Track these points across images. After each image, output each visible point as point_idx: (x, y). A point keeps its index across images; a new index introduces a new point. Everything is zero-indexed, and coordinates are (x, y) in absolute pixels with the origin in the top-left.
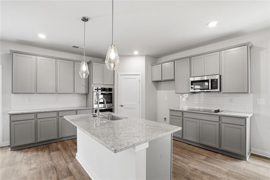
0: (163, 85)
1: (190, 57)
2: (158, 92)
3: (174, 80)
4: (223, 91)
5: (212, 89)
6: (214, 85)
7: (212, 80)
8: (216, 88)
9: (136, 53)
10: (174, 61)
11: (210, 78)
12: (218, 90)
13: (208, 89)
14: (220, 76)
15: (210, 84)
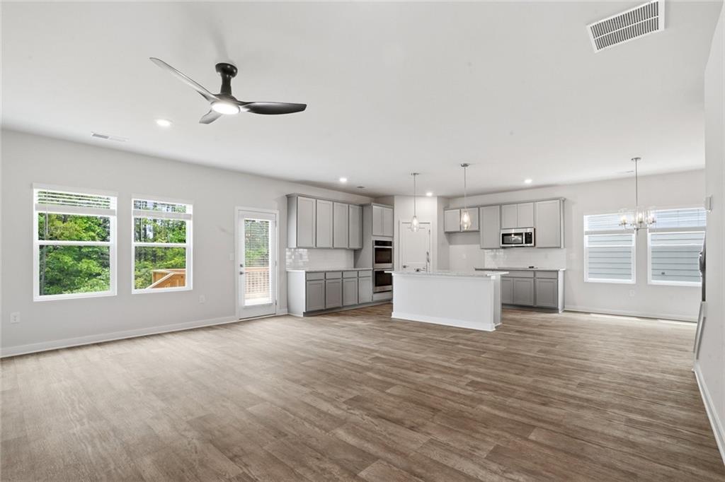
0: (459, 237)
1: (500, 205)
2: (451, 246)
3: (478, 231)
4: (537, 246)
5: (526, 243)
6: (528, 240)
7: (526, 233)
8: (531, 242)
9: (429, 194)
10: (479, 207)
11: (523, 231)
12: (533, 244)
13: (522, 243)
14: (535, 229)
15: (524, 237)
